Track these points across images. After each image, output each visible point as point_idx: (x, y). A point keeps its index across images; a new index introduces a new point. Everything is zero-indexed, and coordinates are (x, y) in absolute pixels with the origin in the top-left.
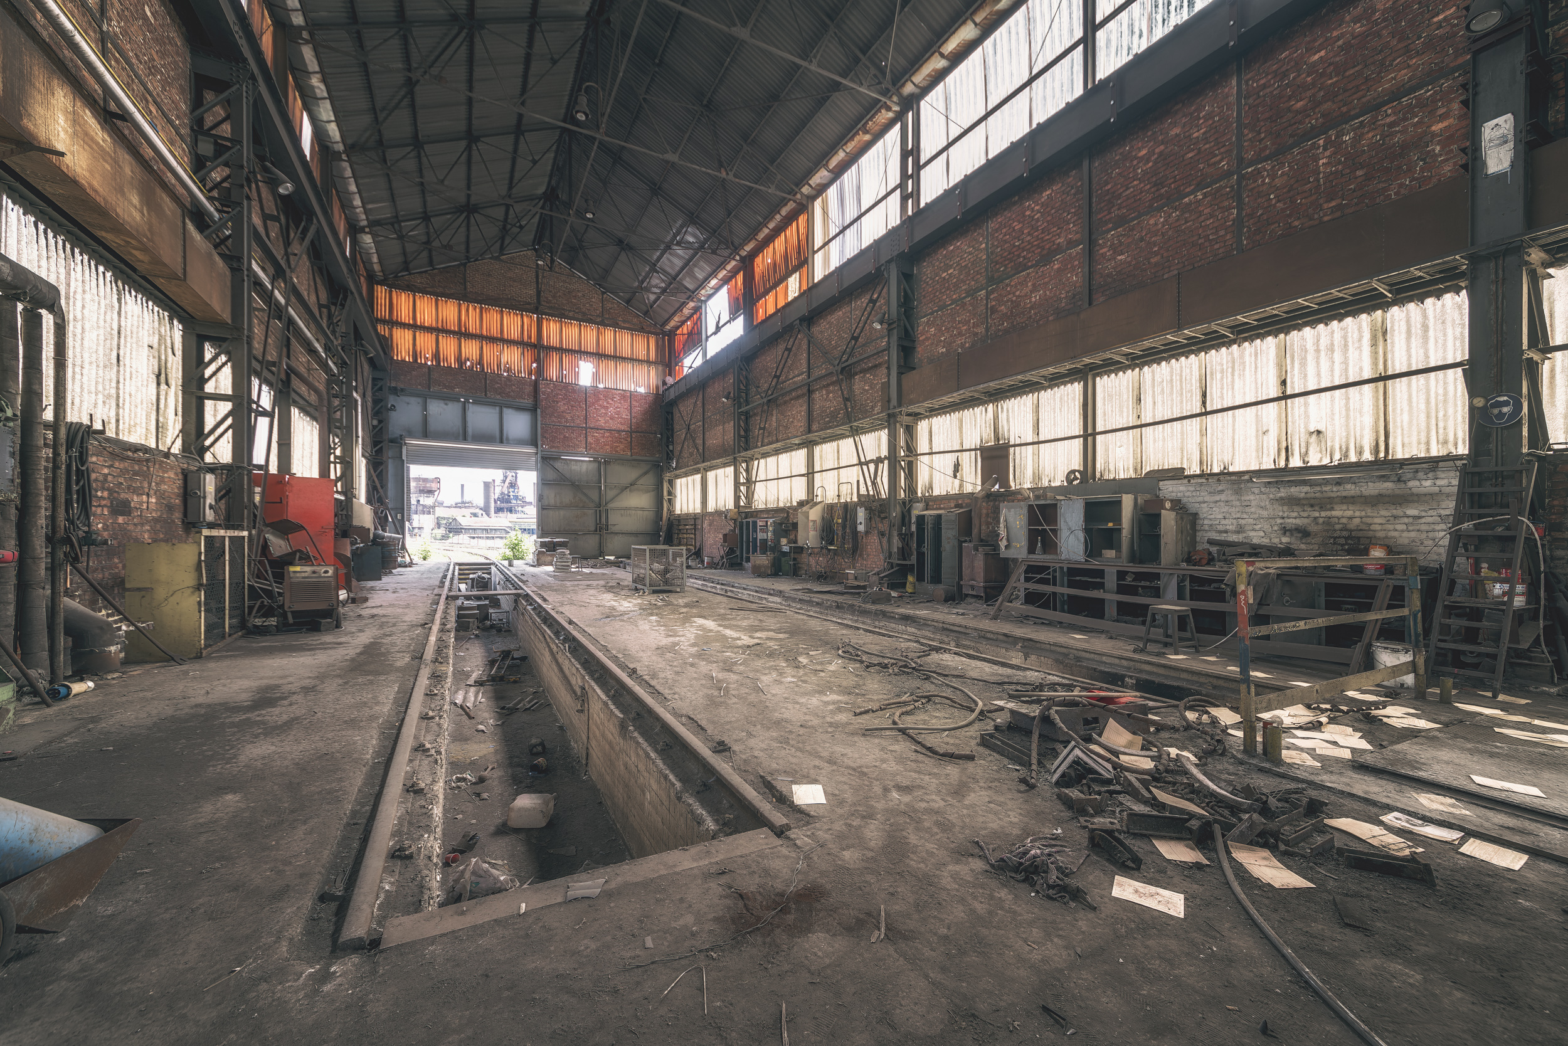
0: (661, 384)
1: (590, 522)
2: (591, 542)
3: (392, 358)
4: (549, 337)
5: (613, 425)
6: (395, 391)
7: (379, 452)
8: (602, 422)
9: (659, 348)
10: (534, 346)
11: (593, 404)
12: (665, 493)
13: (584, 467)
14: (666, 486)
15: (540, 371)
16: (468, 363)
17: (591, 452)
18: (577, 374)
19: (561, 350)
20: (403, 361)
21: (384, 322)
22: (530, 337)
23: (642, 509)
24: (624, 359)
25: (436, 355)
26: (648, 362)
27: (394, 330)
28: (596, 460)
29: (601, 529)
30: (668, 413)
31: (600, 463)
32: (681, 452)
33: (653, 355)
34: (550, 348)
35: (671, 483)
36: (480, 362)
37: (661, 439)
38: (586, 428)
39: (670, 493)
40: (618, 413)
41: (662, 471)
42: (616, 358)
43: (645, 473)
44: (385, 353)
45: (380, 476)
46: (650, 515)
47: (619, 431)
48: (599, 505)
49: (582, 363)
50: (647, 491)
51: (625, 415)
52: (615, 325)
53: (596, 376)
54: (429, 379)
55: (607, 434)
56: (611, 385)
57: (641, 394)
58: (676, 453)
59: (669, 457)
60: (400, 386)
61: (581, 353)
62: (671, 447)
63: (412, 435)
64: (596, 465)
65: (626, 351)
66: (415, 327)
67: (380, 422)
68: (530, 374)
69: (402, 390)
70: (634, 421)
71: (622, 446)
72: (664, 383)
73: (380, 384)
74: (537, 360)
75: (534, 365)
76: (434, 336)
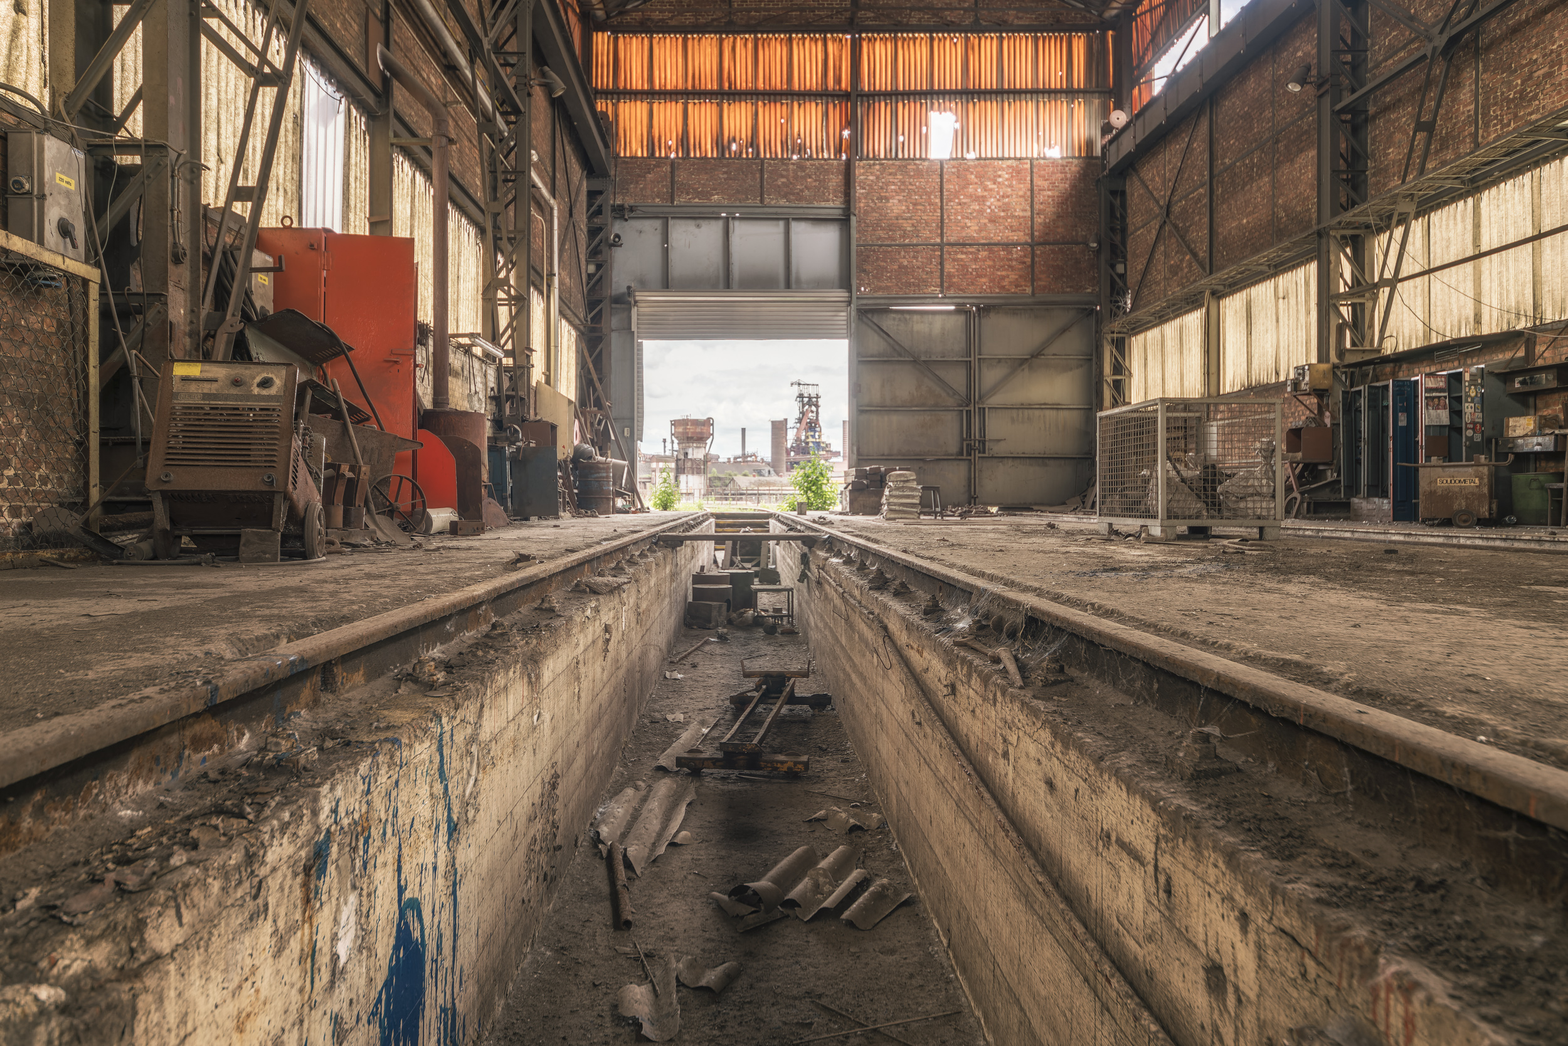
0: (1096, 134)
1: (948, 433)
2: (954, 476)
3: (618, 155)
4: (872, 74)
5: (998, 234)
6: (621, 212)
7: (597, 318)
8: (972, 230)
9: (1095, 59)
10: (844, 96)
11: (956, 194)
12: (1107, 369)
13: (938, 323)
14: (1108, 352)
15: (855, 146)
16: (734, 147)
17: (951, 293)
18: (925, 140)
19: (894, 95)
20: (634, 158)
21: (606, 94)
22: (838, 80)
23: (1056, 407)
24: (1017, 93)
25: (684, 140)
26: (1070, 93)
27: (621, 105)
28: (961, 310)
29: (970, 449)
30: (1114, 193)
31: (967, 313)
32: (1145, 272)
33: (1079, 78)
34: (875, 96)
35: (1121, 346)
36: (753, 142)
37: (1098, 252)
38: (941, 246)
39: (1118, 368)
40: (1005, 208)
41: (1099, 322)
42: (1003, 93)
43: (1064, 330)
44: (606, 146)
45: (598, 362)
46: (1073, 418)
47: (1007, 246)
48: (968, 400)
49: (934, 116)
50: (1066, 369)
51: (1021, 210)
52: (1001, 27)
53: (962, 137)
54: (673, 182)
55: (983, 254)
56: (990, 152)
57: (1054, 162)
58: (1133, 278)
59: (1116, 289)
60: (629, 201)
61: (931, 94)
62: (1120, 268)
63: (644, 285)
64: (961, 319)
65: (1023, 77)
66: (652, 95)
67: (599, 267)
68: (839, 151)
69: (632, 209)
70: (1039, 220)
71: (1013, 276)
72: (1107, 128)
73: (599, 200)
74: (851, 122)
75: (846, 133)
76: (680, 106)
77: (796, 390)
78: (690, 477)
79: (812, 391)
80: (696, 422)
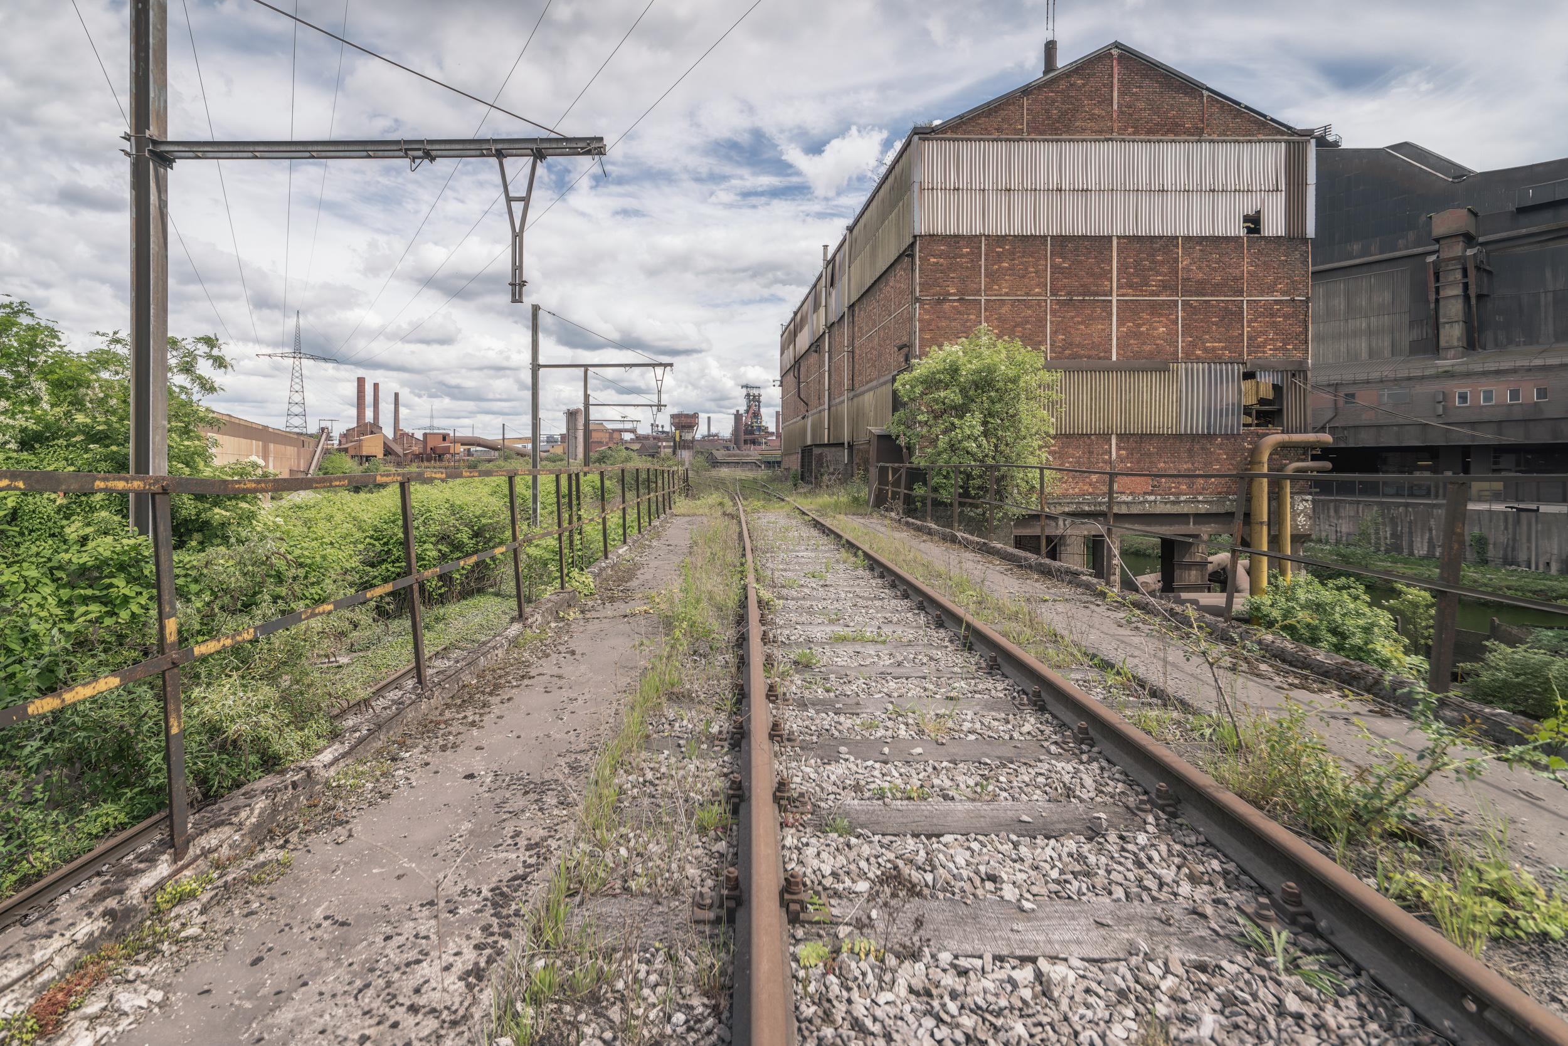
77: (744, 391)
78: (683, 452)
79: (756, 392)
80: (687, 416)
